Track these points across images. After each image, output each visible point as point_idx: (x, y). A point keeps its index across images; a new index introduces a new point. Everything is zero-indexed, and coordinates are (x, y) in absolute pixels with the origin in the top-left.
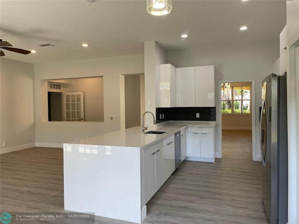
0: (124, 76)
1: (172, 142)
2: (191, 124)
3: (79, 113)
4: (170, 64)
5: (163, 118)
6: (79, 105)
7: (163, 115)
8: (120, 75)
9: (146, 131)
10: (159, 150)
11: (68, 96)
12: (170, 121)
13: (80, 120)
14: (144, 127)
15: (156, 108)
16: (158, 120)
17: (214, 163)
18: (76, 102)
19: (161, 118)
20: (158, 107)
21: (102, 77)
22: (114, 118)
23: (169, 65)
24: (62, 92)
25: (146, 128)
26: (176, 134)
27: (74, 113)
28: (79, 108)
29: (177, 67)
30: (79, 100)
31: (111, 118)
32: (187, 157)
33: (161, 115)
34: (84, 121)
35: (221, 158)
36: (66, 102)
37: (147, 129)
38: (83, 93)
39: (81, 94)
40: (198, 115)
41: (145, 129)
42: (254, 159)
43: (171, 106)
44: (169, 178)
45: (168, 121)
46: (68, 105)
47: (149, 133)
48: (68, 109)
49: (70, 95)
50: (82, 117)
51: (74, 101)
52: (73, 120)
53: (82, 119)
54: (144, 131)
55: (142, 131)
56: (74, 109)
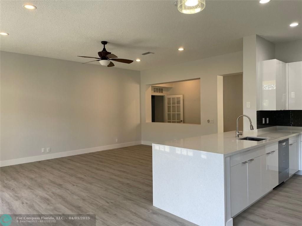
0: (223, 77)
1: (273, 152)
3: (179, 115)
5: (268, 122)
6: (179, 107)
7: (268, 119)
8: (218, 76)
9: (241, 137)
10: (254, 160)
11: (169, 99)
12: (278, 127)
13: (180, 122)
14: (238, 132)
15: (257, 111)
16: (260, 125)
18: (176, 105)
19: (264, 122)
20: (260, 110)
21: (199, 79)
22: (211, 120)
23: (275, 61)
24: (164, 96)
25: (241, 133)
26: (280, 142)
27: (174, 115)
28: (179, 111)
29: (286, 63)
30: (178, 102)
31: (208, 121)
32: (299, 171)
33: (264, 119)
34: (184, 123)
36: (168, 104)
37: (241, 135)
38: (182, 95)
39: (181, 96)
41: (240, 135)
43: (276, 109)
44: (270, 193)
45: (275, 126)
46: (169, 107)
47: (246, 139)
48: (169, 111)
49: (171, 98)
50: (182, 119)
51: (174, 103)
52: (173, 122)
53: (181, 121)
54: (238, 137)
55: (236, 137)
56: (174, 111)
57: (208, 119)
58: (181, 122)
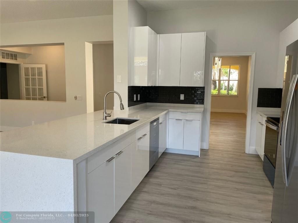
0: (92, 44)
1: (145, 135)
2: (174, 108)
3: (41, 90)
4: (148, 26)
5: (139, 99)
6: (40, 80)
7: (139, 95)
8: (86, 42)
9: (109, 119)
10: (123, 152)
11: (27, 69)
12: (148, 104)
13: (42, 98)
14: (106, 113)
15: (129, 87)
16: (132, 102)
17: (199, 157)
18: (37, 77)
19: (135, 99)
20: (132, 85)
21: (63, 44)
22: (79, 97)
23: (147, 28)
24: (20, 64)
25: (109, 114)
26: (152, 123)
27: (34, 90)
28: (41, 84)
29: (158, 34)
30: (40, 74)
31: (75, 97)
32: (167, 148)
33: (135, 95)
34: (48, 100)
35: (208, 149)
36: (25, 76)
37: (110, 116)
38: (45, 65)
39: (43, 66)
40: (182, 97)
41: (108, 116)
42: (247, 152)
43: (148, 85)
45: (145, 103)
46: (27, 80)
47: (115, 122)
48: (27, 84)
49: (29, 68)
50: (45, 95)
51: (33, 75)
52: (34, 99)
53: (45, 97)
54: (106, 119)
55: (103, 119)
56: (34, 85)
57: (75, 96)
58: (44, 99)
